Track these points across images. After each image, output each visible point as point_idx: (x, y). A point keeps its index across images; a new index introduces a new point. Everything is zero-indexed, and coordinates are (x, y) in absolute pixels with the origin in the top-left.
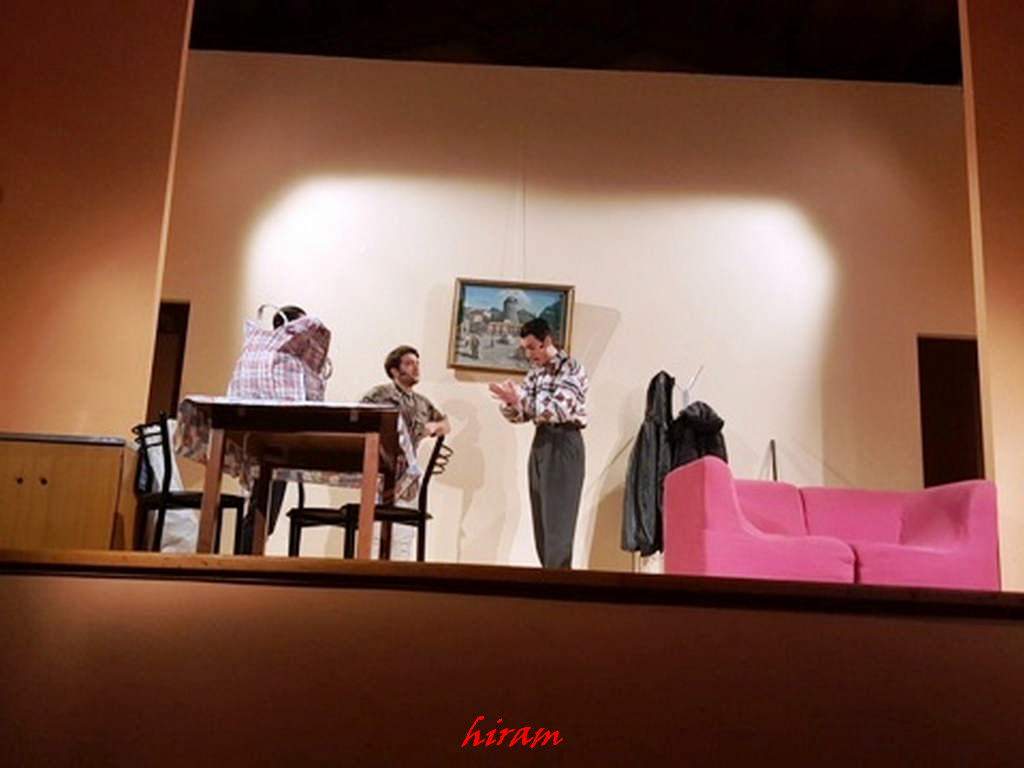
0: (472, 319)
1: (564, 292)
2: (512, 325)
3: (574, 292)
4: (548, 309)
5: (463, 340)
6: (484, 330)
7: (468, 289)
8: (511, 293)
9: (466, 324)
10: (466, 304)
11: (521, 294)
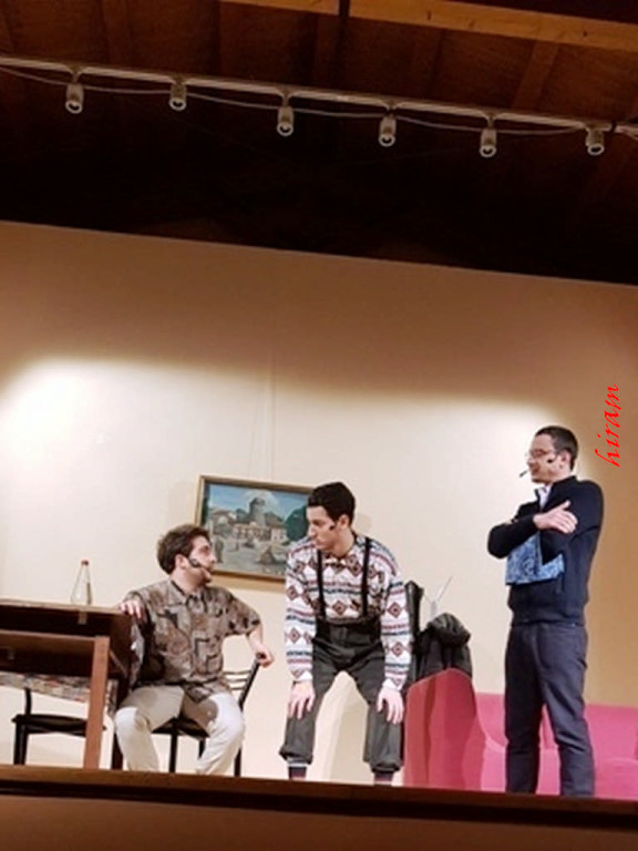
0: (216, 520)
2: (259, 527)
4: (296, 512)
6: (230, 532)
7: (212, 487)
8: (257, 494)
10: (211, 504)
11: (268, 496)
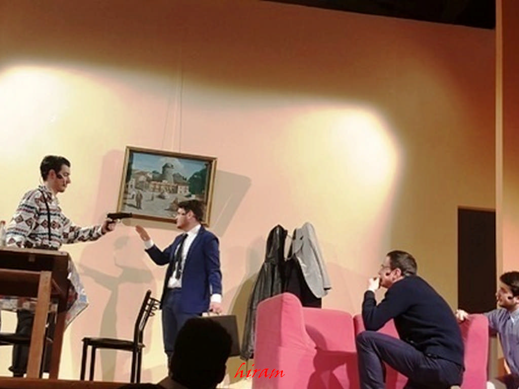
0: (137, 179)
1: (209, 162)
2: (169, 184)
3: (216, 162)
4: (195, 174)
5: (130, 194)
6: (147, 187)
7: (135, 154)
8: (169, 160)
9: (133, 181)
10: (134, 167)
11: (176, 162)
